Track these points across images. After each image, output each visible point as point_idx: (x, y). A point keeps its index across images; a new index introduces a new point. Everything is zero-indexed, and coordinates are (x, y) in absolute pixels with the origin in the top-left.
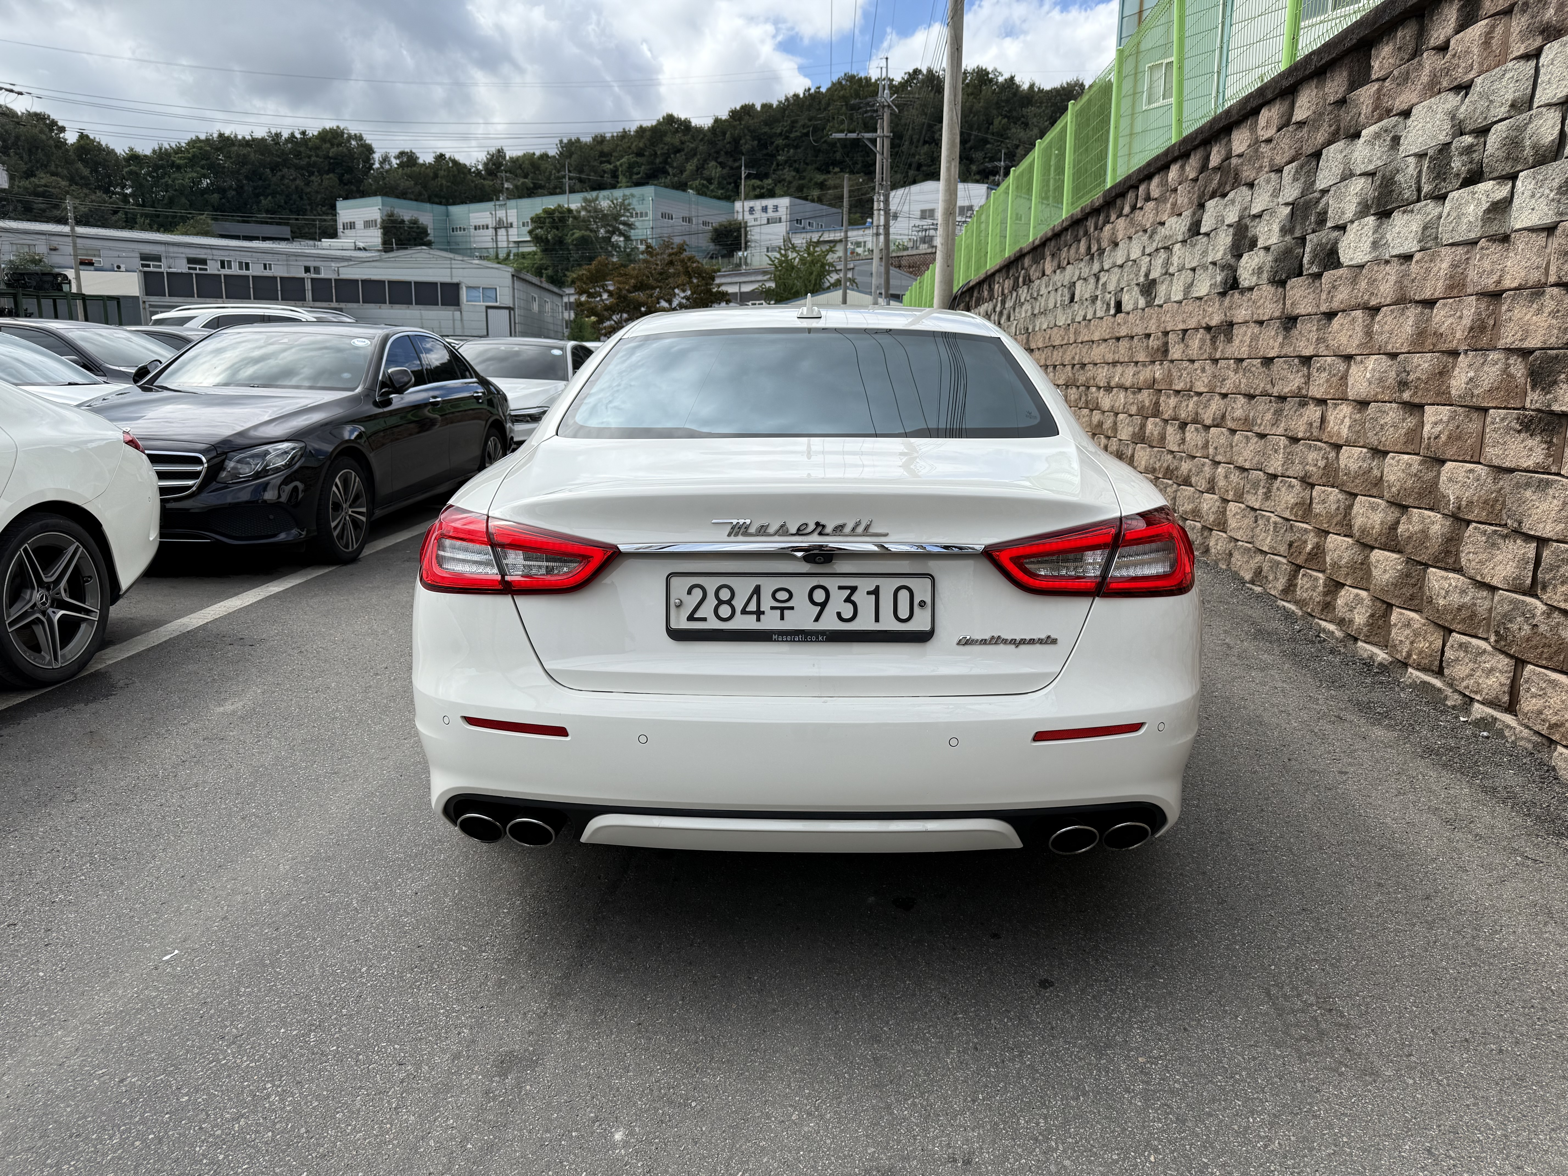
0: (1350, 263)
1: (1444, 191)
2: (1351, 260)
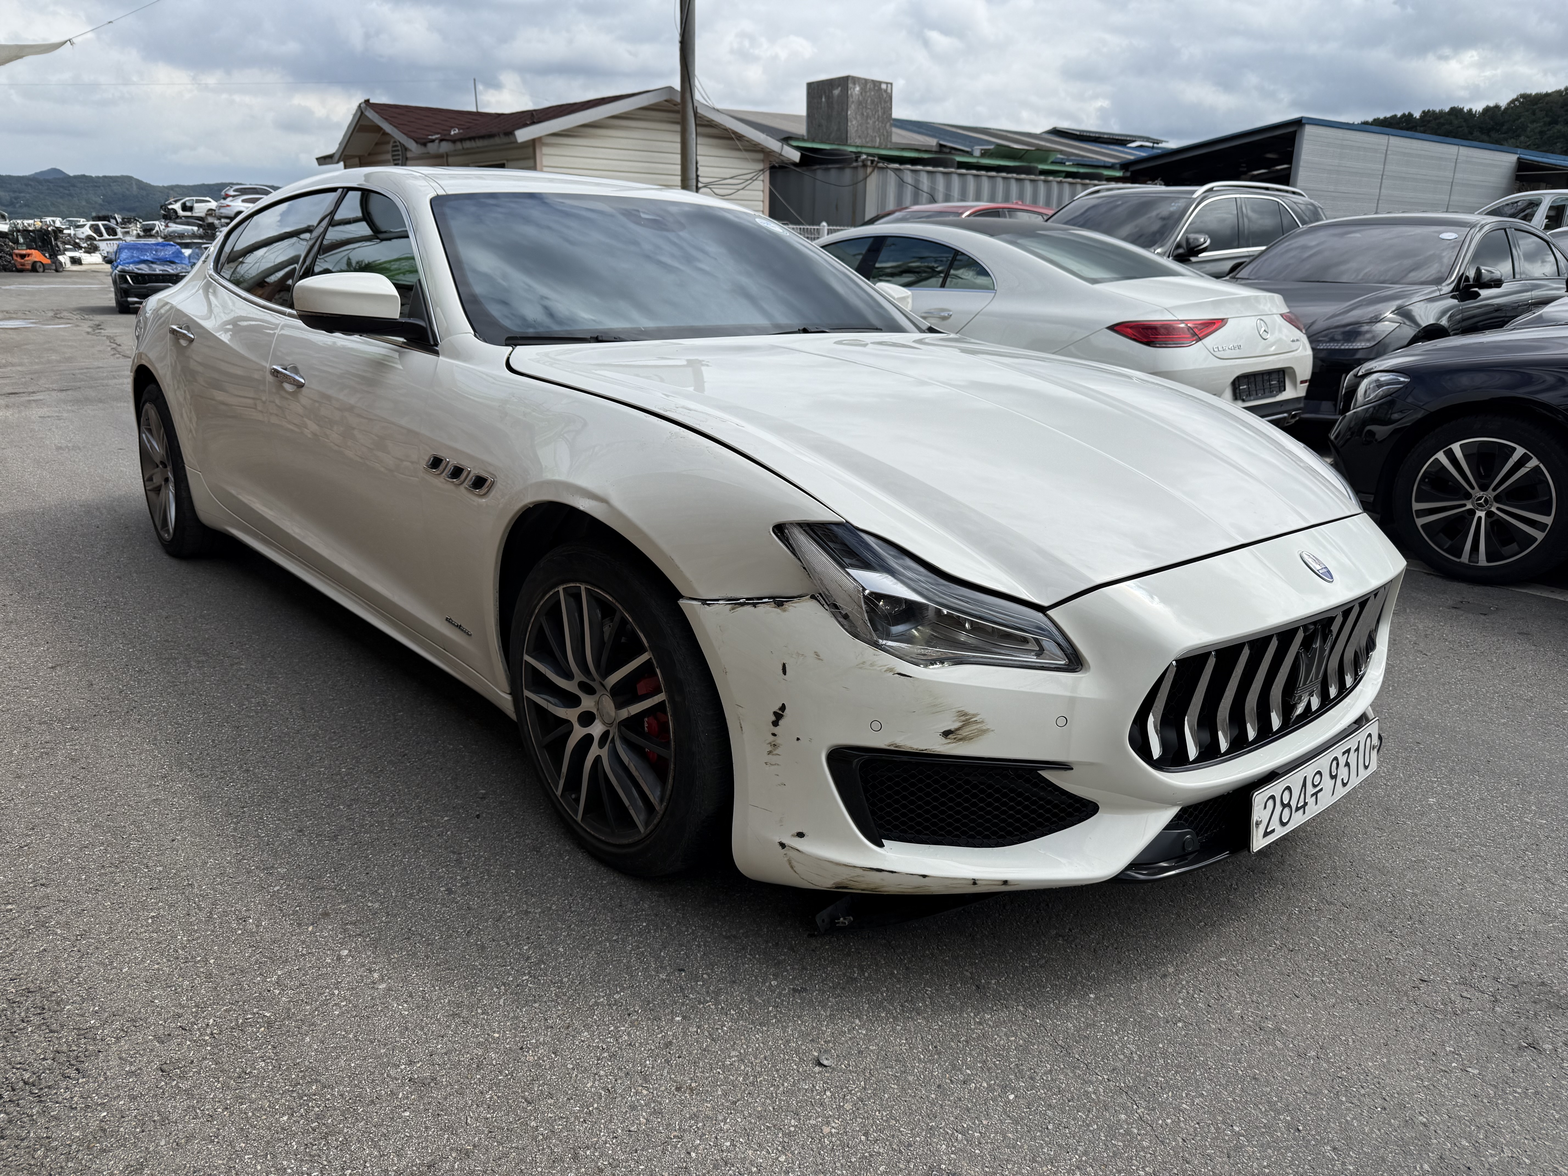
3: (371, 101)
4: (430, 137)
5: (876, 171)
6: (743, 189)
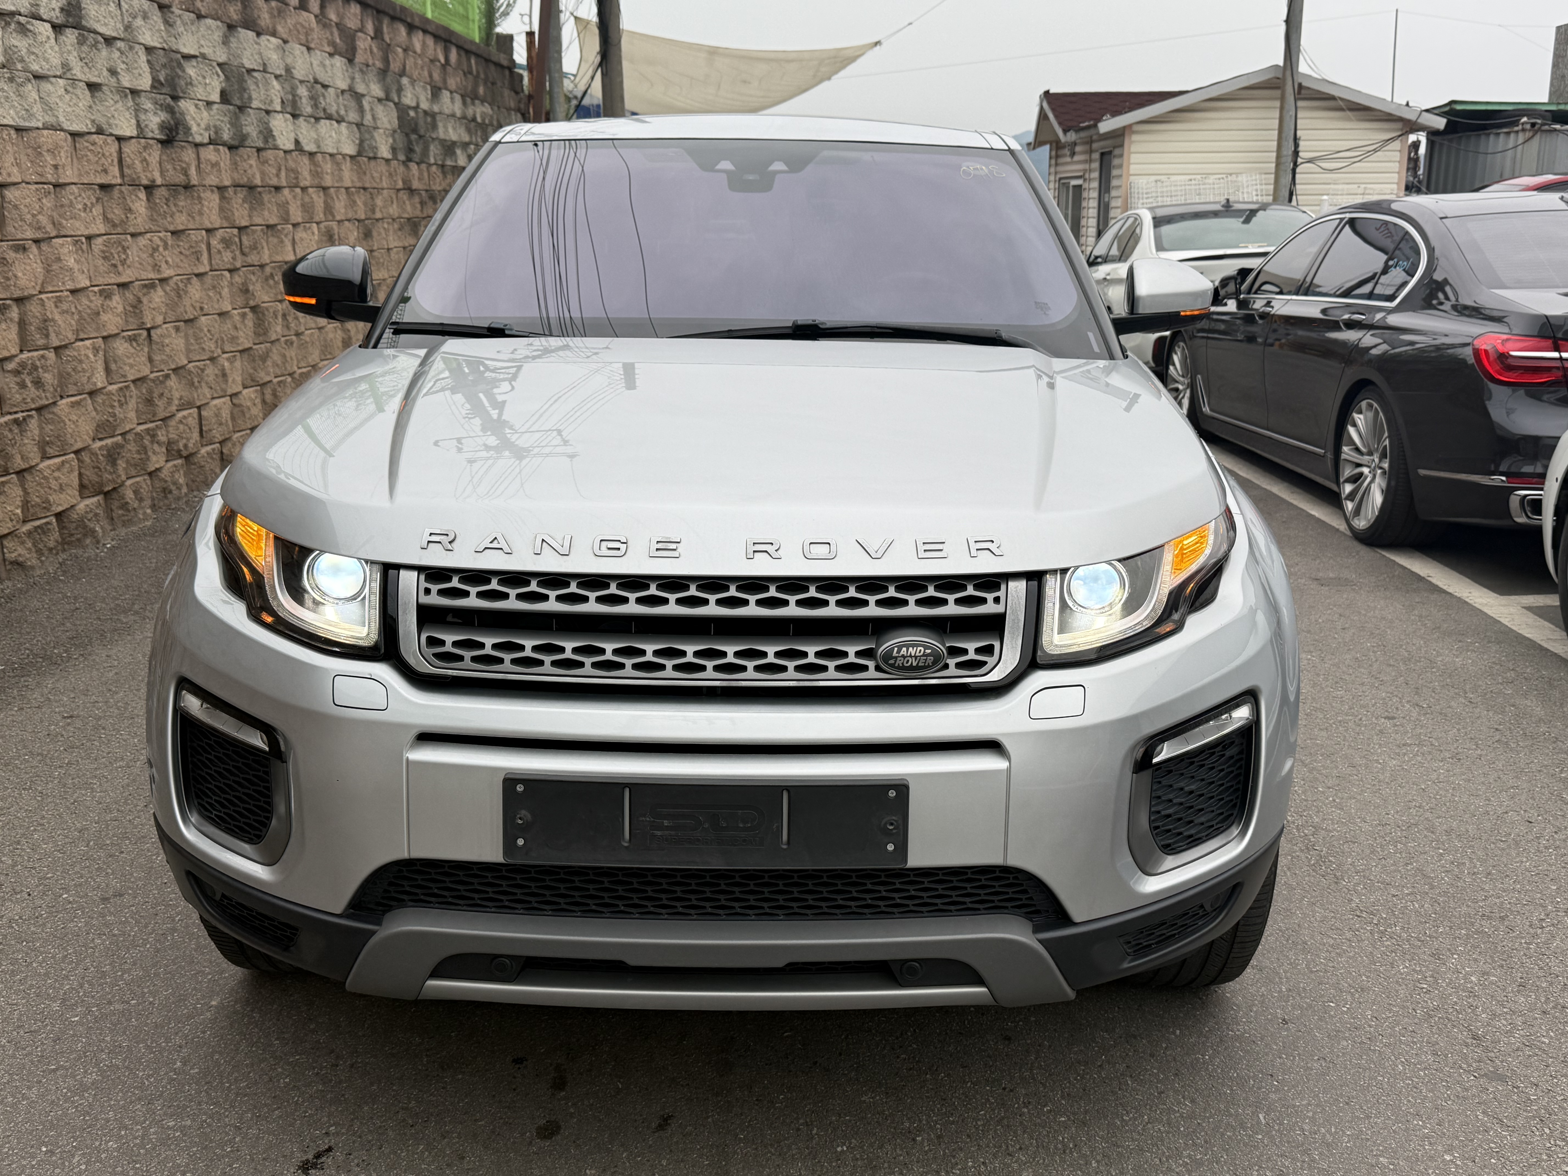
3: (1051, 91)
4: (1082, 125)
5: (1539, 134)
6: (1359, 161)
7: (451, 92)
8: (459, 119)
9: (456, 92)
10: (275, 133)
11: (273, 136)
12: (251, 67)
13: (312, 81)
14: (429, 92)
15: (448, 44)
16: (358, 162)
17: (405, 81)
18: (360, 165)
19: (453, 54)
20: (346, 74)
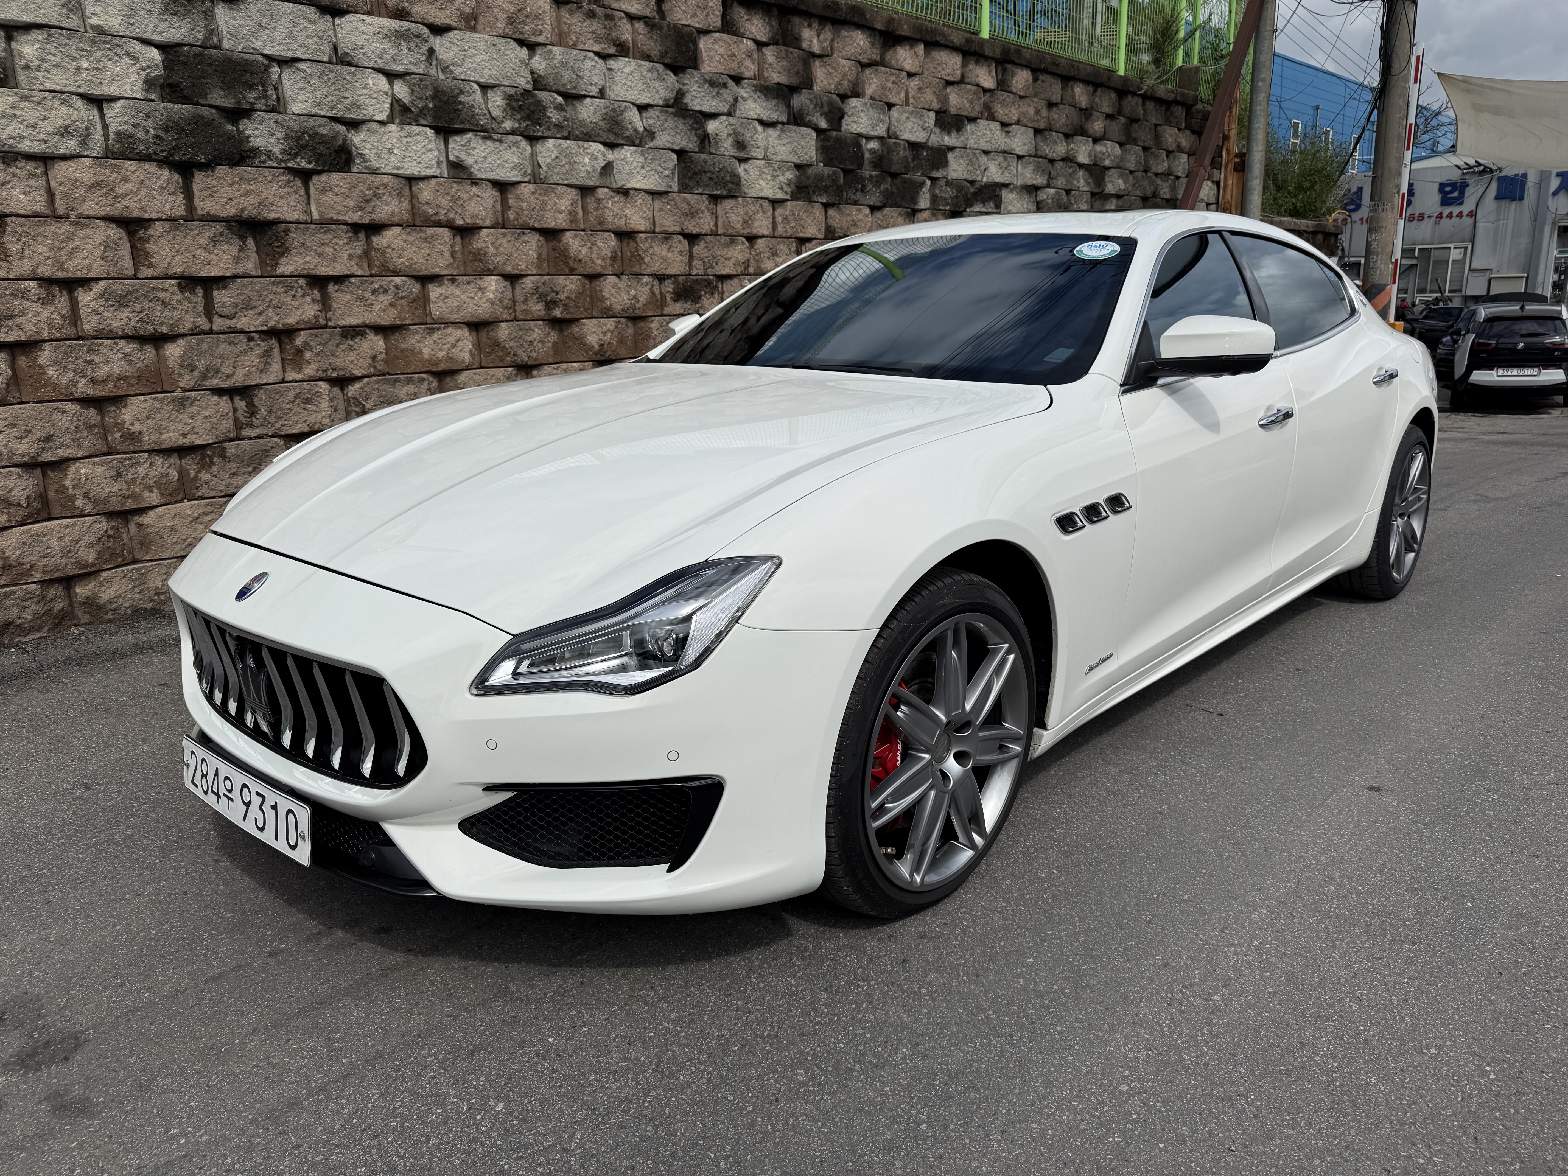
0: (395, 172)
1: (540, 134)
2: (398, 169)
7: (1004, 125)
8: (1020, 157)
9: (1018, 123)
10: (366, 152)
11: (361, 154)
12: (290, 54)
13: (529, 87)
14: (932, 122)
15: (1009, 66)
16: (673, 200)
17: (854, 102)
18: (676, 204)
19: (1021, 78)
20: (657, 84)
